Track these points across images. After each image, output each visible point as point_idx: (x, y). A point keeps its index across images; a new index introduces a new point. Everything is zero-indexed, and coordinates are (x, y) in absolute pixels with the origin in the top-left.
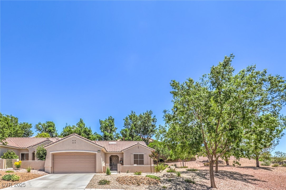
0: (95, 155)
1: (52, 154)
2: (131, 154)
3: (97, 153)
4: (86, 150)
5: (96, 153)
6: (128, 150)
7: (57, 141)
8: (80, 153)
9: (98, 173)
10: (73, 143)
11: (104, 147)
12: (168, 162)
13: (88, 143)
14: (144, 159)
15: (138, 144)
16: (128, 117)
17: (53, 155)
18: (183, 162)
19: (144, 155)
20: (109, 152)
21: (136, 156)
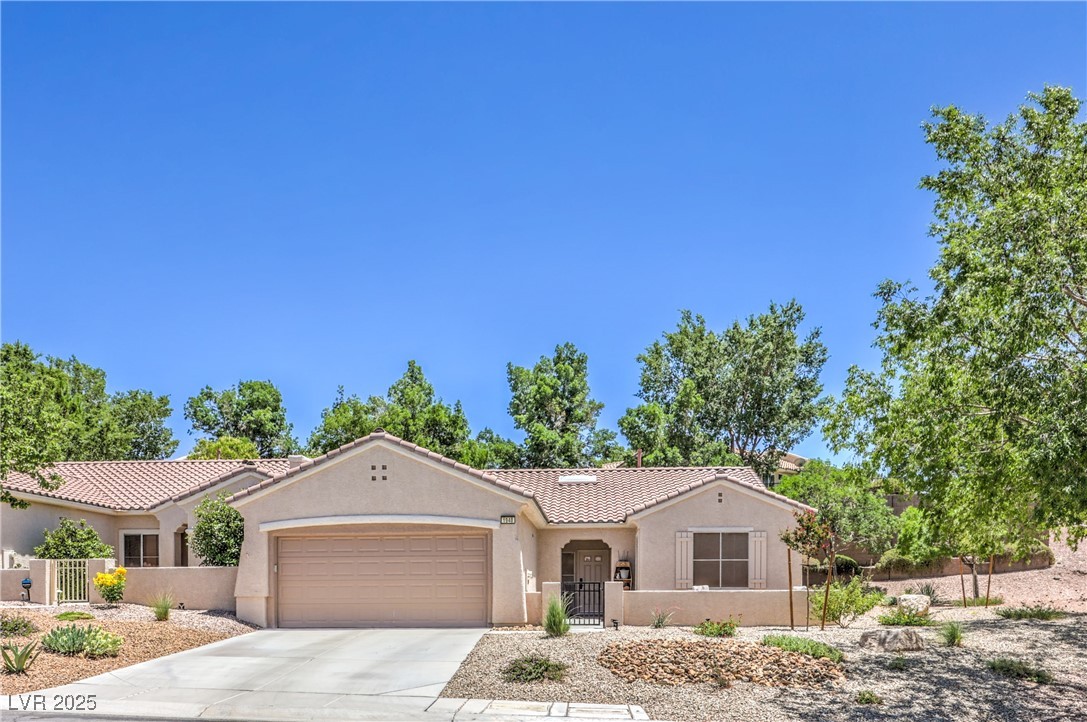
0: (486, 537)
1: (270, 533)
2: (678, 534)
3: (494, 526)
4: (441, 511)
5: (491, 530)
6: (664, 510)
7: (296, 472)
8: (409, 530)
9: (501, 625)
10: (374, 479)
11: (533, 498)
12: (887, 576)
13: (448, 477)
14: (751, 560)
15: (717, 479)
16: (664, 342)
17: (277, 541)
18: (975, 577)
19: (750, 534)
20: (561, 526)
21: (704, 544)
